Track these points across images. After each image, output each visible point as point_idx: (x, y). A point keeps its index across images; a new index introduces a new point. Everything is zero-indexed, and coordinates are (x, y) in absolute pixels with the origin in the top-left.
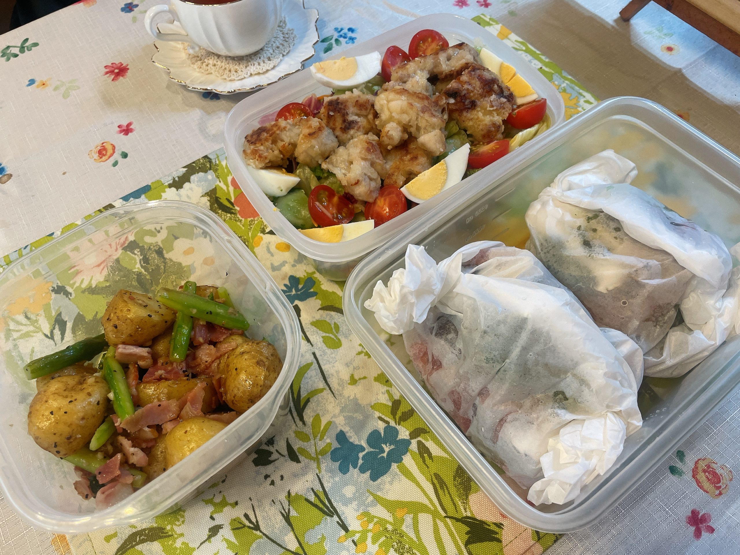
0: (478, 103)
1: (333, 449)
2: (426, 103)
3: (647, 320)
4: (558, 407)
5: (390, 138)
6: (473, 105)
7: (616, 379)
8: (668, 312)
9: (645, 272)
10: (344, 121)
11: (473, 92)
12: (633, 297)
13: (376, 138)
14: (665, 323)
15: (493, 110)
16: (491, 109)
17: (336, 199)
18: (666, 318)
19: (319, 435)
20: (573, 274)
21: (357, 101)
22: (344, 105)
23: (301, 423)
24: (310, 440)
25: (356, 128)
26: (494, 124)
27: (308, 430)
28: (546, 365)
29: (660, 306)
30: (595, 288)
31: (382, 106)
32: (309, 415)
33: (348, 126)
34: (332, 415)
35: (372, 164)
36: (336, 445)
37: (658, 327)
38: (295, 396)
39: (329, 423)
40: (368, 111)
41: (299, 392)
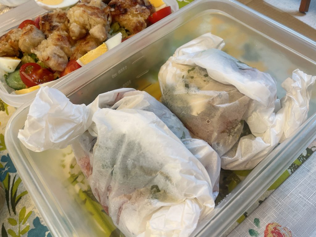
0: (129, 10)
1: (30, 230)
2: (96, 11)
3: (223, 132)
4: (152, 198)
5: (73, 32)
6: (125, 12)
7: (192, 174)
8: (237, 126)
9: (218, 100)
10: (50, 26)
11: (124, 3)
12: (213, 117)
13: (66, 33)
14: (235, 133)
15: (138, 14)
16: (136, 13)
17: (40, 71)
18: (236, 130)
19: (23, 221)
20: (179, 106)
21: (58, 14)
22: (51, 17)
23: (13, 213)
24: (17, 224)
25: (57, 29)
26: (139, 22)
27: (16, 218)
28: (141, 168)
29: (230, 122)
30: (191, 114)
31: (70, 15)
32: (19, 207)
33: (52, 28)
34: (33, 207)
35: (62, 48)
36: (32, 227)
37: (231, 136)
38: (13, 195)
39: (31, 213)
40: (65, 19)
41: (16, 192)
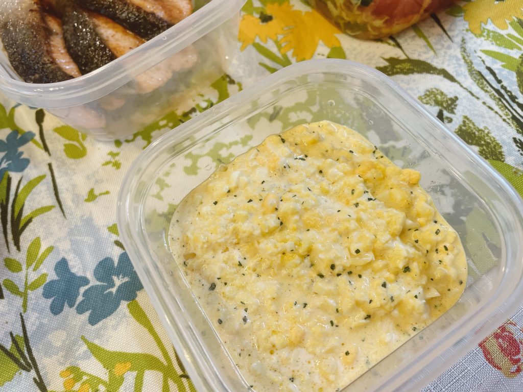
1: (47, 281)
24: (21, 269)
27: (20, 257)
32: (26, 238)
34: (56, 239)
39: (50, 249)
41: (22, 210)
